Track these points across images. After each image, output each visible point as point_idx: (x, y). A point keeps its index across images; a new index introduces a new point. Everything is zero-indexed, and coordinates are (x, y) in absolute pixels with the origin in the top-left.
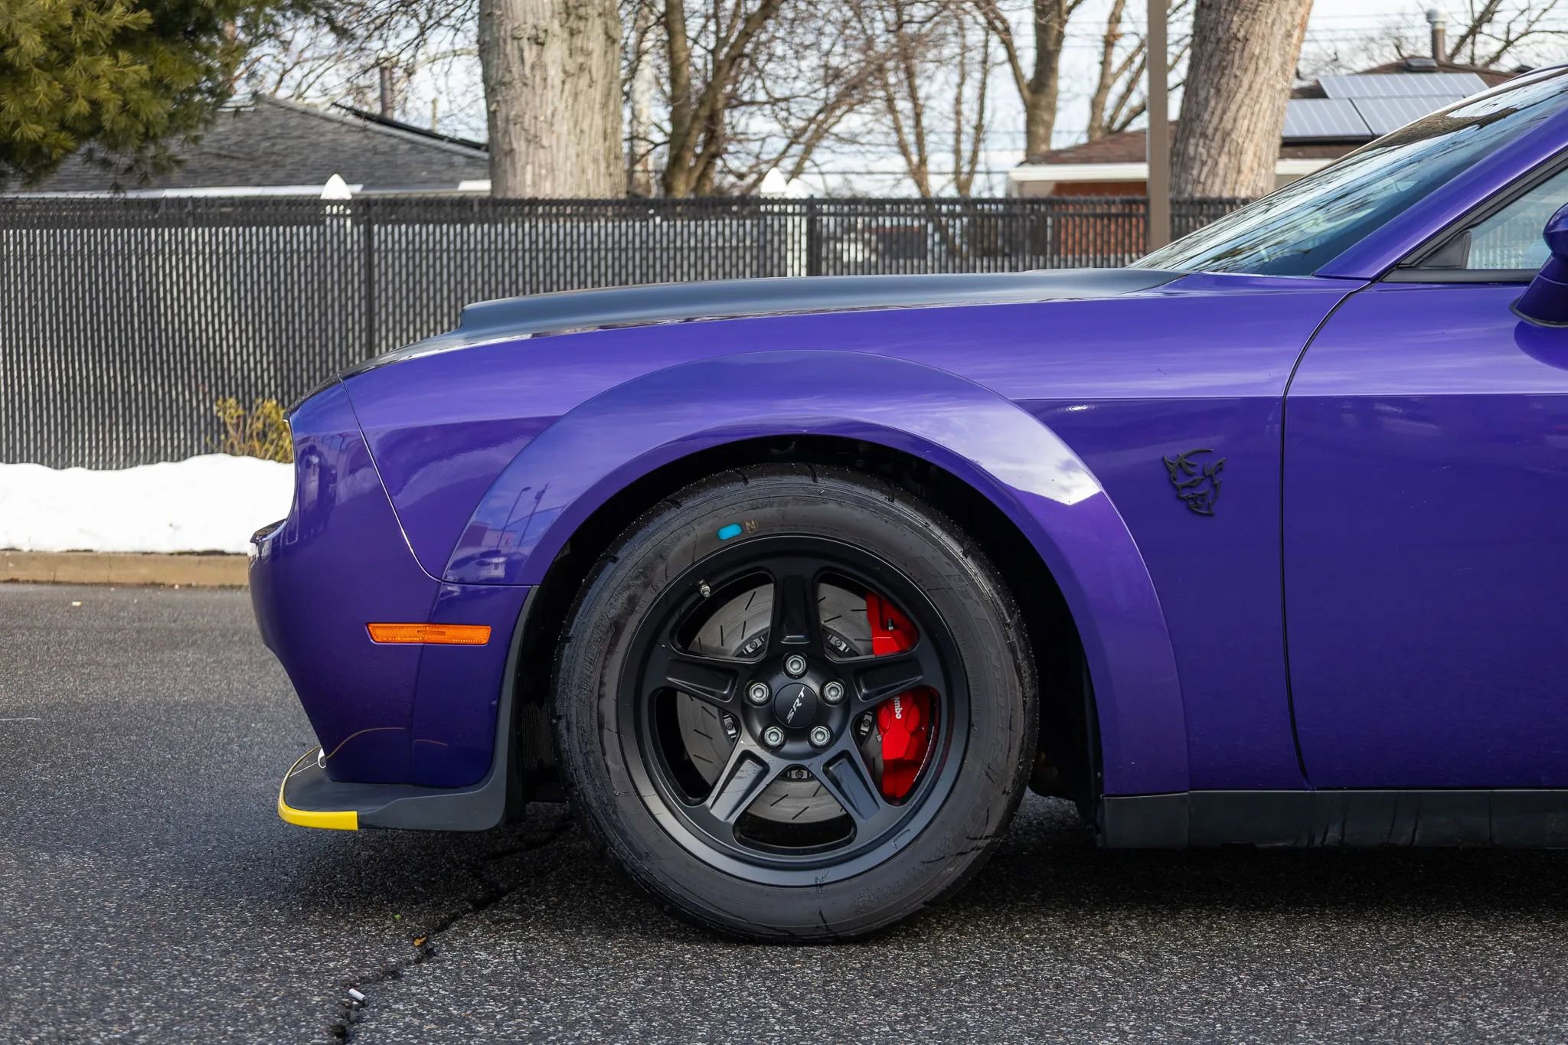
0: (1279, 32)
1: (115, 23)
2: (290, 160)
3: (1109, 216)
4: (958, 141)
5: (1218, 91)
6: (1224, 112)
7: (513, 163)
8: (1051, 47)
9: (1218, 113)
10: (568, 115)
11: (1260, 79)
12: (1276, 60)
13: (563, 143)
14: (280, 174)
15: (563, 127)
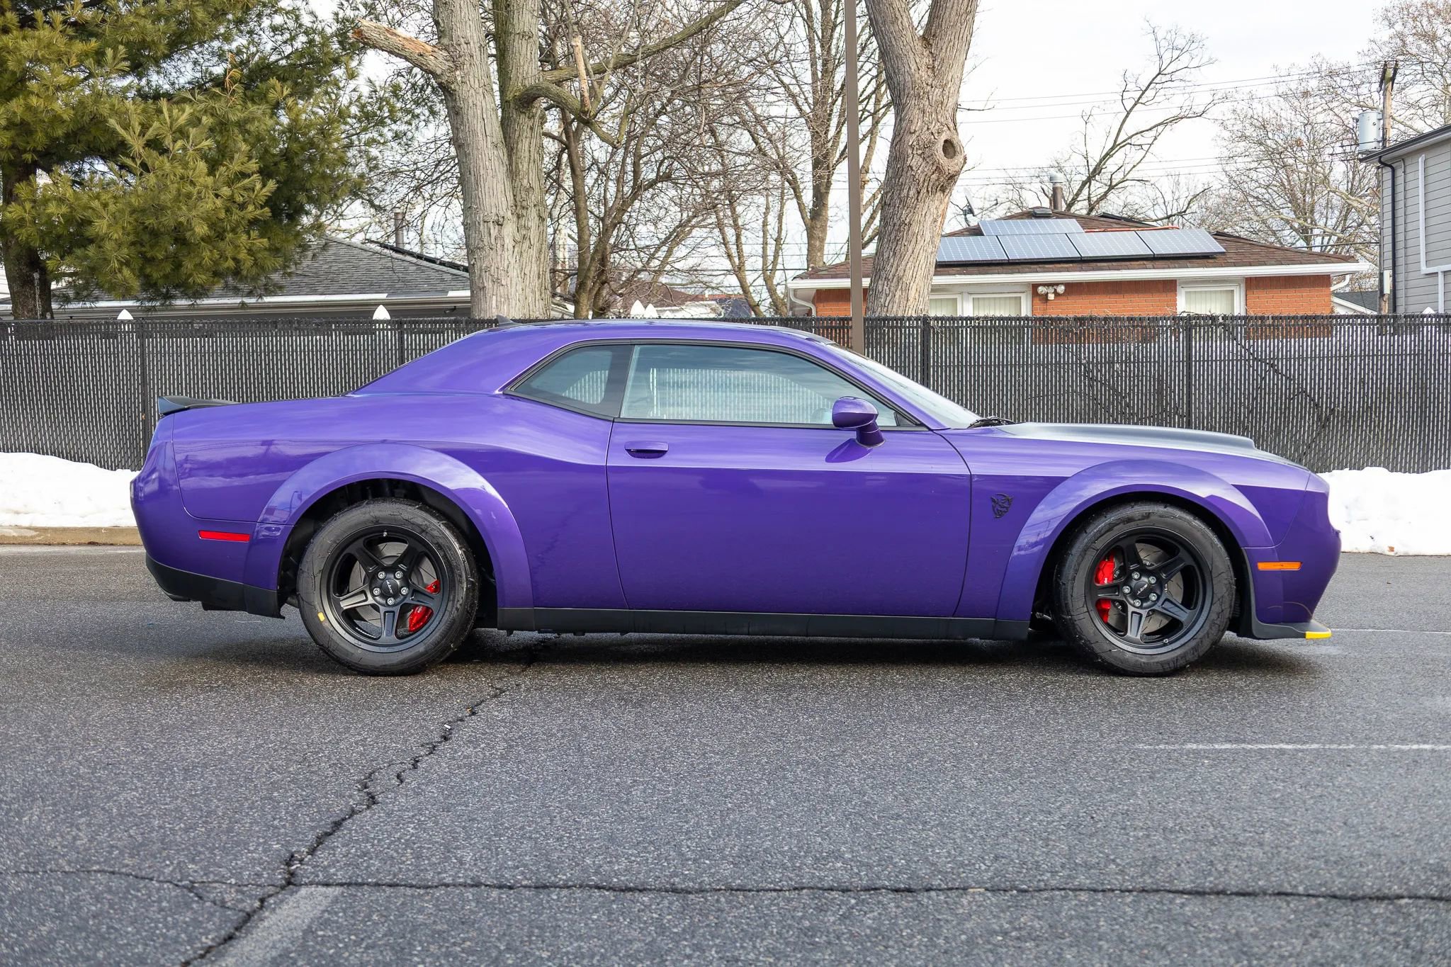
0: (929, 219)
1: (250, 216)
2: (341, 276)
3: (832, 328)
4: (764, 249)
5: (895, 254)
6: (898, 266)
7: (485, 295)
8: (823, 190)
9: (895, 266)
10: (516, 266)
11: (918, 247)
12: (928, 236)
13: (514, 283)
14: (335, 287)
15: (514, 273)
